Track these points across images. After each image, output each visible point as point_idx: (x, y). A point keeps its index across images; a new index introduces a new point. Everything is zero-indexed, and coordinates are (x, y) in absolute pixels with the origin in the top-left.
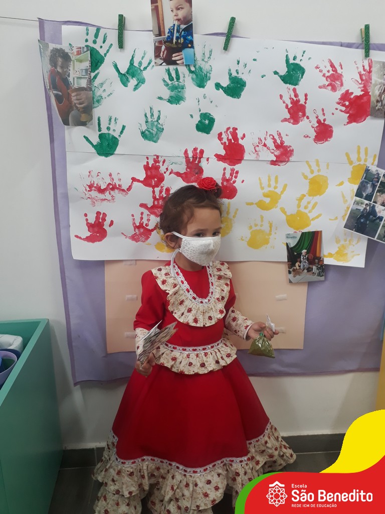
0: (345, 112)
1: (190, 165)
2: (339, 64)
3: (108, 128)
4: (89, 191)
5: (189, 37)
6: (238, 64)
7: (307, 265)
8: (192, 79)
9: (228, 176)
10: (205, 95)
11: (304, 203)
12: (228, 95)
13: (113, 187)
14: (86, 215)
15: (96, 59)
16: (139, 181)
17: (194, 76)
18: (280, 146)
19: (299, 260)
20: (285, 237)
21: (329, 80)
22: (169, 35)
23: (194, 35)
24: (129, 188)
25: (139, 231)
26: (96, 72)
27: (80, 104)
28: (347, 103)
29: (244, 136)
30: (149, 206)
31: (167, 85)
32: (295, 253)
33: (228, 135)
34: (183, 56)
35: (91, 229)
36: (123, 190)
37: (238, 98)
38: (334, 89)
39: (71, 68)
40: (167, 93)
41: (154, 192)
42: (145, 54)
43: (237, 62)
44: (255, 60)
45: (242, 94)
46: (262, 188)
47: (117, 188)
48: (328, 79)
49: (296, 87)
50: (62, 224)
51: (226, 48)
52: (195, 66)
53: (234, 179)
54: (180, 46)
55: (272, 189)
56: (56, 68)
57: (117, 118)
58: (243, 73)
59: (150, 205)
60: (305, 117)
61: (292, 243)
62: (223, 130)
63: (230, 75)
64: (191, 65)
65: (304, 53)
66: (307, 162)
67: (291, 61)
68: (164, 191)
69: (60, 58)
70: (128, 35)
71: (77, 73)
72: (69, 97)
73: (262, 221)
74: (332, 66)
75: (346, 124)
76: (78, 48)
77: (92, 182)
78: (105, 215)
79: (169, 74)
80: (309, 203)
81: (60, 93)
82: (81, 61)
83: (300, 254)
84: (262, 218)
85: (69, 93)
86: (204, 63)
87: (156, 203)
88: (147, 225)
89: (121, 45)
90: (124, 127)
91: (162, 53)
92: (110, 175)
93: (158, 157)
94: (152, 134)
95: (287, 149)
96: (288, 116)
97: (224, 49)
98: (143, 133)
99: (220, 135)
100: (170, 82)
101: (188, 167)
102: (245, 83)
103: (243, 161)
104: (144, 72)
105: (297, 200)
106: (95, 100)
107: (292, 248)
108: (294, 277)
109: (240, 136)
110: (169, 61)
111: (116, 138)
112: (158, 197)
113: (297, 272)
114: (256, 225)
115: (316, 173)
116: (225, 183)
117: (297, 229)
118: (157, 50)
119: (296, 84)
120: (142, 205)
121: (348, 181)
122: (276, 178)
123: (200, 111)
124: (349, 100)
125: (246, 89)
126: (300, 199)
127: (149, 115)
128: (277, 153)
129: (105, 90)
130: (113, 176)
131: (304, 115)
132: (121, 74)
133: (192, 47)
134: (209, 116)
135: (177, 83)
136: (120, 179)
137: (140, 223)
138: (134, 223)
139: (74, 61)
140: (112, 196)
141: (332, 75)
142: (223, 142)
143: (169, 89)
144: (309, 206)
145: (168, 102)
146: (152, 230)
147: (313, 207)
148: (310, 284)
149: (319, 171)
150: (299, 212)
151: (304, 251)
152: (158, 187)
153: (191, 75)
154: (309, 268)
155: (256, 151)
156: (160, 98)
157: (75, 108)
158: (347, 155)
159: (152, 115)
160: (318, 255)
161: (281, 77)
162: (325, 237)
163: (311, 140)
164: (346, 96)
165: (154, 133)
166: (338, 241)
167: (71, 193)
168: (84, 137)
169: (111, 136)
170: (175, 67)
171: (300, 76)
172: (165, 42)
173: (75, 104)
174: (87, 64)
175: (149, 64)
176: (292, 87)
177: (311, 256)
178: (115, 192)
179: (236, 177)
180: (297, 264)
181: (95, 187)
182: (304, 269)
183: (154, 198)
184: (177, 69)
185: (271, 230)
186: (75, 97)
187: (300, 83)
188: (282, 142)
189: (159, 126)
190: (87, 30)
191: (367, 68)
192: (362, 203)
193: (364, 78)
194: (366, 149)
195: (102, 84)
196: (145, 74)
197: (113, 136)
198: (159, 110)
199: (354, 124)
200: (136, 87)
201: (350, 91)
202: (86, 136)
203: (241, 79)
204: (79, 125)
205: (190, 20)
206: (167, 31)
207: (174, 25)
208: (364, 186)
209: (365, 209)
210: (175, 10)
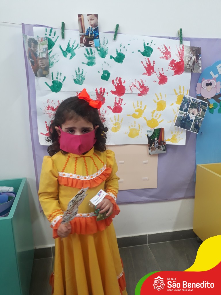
0: (173, 69)
1: (98, 96)
2: (169, 47)
3: (57, 78)
4: (47, 110)
5: (97, 34)
7: (157, 145)
8: (99, 54)
9: (117, 102)
10: (105, 61)
11: (155, 114)
12: (116, 61)
14: (46, 122)
15: (51, 44)
17: (100, 52)
18: (142, 86)
19: (154, 143)
20: (146, 131)
21: (165, 54)
22: (87, 32)
23: (99, 33)
26: (51, 50)
27: (43, 66)
28: (173, 65)
29: (125, 81)
31: (86, 57)
32: (152, 140)
33: (117, 81)
34: (94, 42)
37: (121, 63)
38: (167, 58)
39: (38, 48)
40: (86, 61)
42: (75, 41)
43: (120, 46)
44: (129, 45)
45: (123, 61)
46: (135, 107)
49: (149, 58)
50: (34, 127)
51: (115, 39)
52: (100, 48)
53: (120, 103)
54: (92, 38)
55: (139, 108)
56: (31, 48)
57: (61, 73)
58: (123, 51)
60: (154, 72)
61: (150, 135)
62: (114, 79)
63: (117, 52)
64: (98, 47)
65: (152, 41)
66: (156, 94)
67: (146, 45)
69: (33, 43)
70: (66, 32)
71: (41, 50)
72: (37, 62)
73: (135, 124)
74: (166, 48)
75: (173, 75)
76: (42, 38)
77: (49, 105)
79: (87, 51)
80: (157, 114)
81: (33, 60)
82: (43, 45)
83: (154, 140)
84: (135, 122)
85: (37, 61)
86: (104, 46)
89: (63, 37)
90: (65, 78)
91: (83, 41)
92: (58, 101)
94: (79, 81)
95: (146, 88)
96: (146, 72)
97: (114, 39)
98: (75, 81)
99: (113, 81)
100: (88, 55)
101: (98, 97)
102: (125, 55)
103: (124, 94)
105: (151, 113)
106: (50, 64)
107: (150, 137)
108: (152, 151)
109: (123, 82)
110: (87, 45)
111: (61, 83)
113: (153, 149)
114: (132, 126)
115: (160, 100)
116: (116, 105)
117: (152, 127)
118: (81, 40)
119: (149, 56)
121: (176, 103)
122: (141, 102)
123: (103, 69)
124: (174, 64)
125: (125, 59)
126: (153, 113)
127: (77, 71)
128: (141, 90)
129: (55, 59)
131: (153, 71)
132: (63, 51)
133: (98, 38)
134: (107, 72)
135: (91, 55)
139: (39, 44)
141: (166, 52)
142: (115, 85)
143: (87, 58)
144: (157, 116)
145: (87, 65)
147: (159, 117)
148: (159, 155)
149: (161, 98)
150: (152, 119)
151: (156, 138)
153: (98, 52)
154: (159, 147)
155: (131, 89)
156: (83, 63)
157: (40, 68)
158: (175, 90)
159: (79, 71)
160: (163, 140)
161: (142, 53)
162: (166, 131)
163: (157, 83)
164: (173, 62)
165: (80, 80)
166: (172, 133)
167: (38, 111)
168: (45, 82)
170: (90, 48)
171: (151, 53)
172: (85, 36)
173: (40, 66)
174: (46, 46)
175: (77, 46)
176: (147, 58)
177: (159, 140)
179: (121, 102)
180: (153, 145)
181: (51, 108)
182: (156, 148)
185: (139, 128)
186: (40, 62)
187: (151, 56)
188: (143, 85)
189: (83, 77)
190: (46, 29)
191: (182, 49)
192: (183, 113)
193: (181, 53)
194: (184, 87)
195: (54, 56)
196: (75, 51)
197: (59, 82)
198: (83, 69)
199: (177, 75)
200: (71, 58)
201: (174, 60)
202: (46, 82)
203: (122, 54)
204: (42, 76)
205: (97, 25)
206: (86, 30)
207: (90, 27)
208: (183, 105)
209: (184, 116)
210: (90, 20)
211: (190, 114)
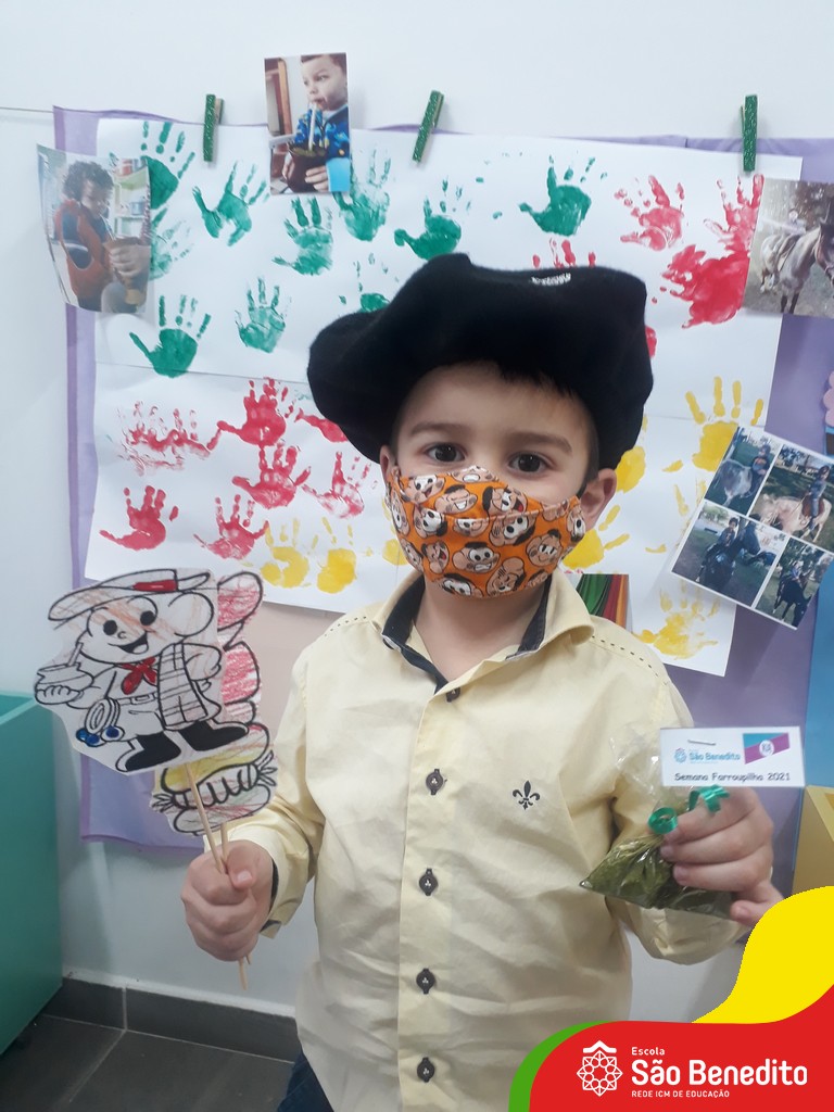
0: (685, 297)
2: (676, 187)
3: (179, 320)
4: (133, 443)
5: (341, 136)
6: (445, 189)
8: (348, 221)
10: (372, 255)
12: (421, 255)
13: (181, 439)
14: (127, 492)
15: (161, 183)
16: (232, 429)
17: (351, 216)
21: (647, 224)
22: (300, 131)
23: (352, 131)
24: (213, 443)
25: (230, 534)
26: (161, 208)
27: (127, 270)
30: (253, 484)
31: (294, 234)
34: (328, 174)
35: (136, 520)
36: (200, 447)
38: (657, 242)
39: (112, 201)
40: (293, 251)
41: (262, 455)
42: (253, 171)
43: (442, 185)
44: (479, 180)
47: (189, 442)
48: (645, 220)
49: (570, 239)
50: (82, 507)
51: (419, 154)
52: (352, 196)
54: (322, 154)
56: (79, 198)
57: (196, 299)
58: (454, 210)
59: (254, 481)
63: (428, 212)
64: (345, 193)
65: (590, 163)
67: (560, 181)
68: (284, 454)
69: (92, 180)
70: (223, 133)
71: (122, 210)
72: (103, 257)
74: (658, 190)
75: (686, 324)
76: (126, 162)
77: (141, 426)
78: (161, 494)
79: (300, 212)
81: (85, 249)
82: (131, 187)
85: (104, 249)
86: (372, 187)
87: (267, 478)
88: (246, 524)
89: (209, 156)
90: (207, 318)
91: (285, 169)
92: (176, 414)
93: (272, 382)
94: (262, 334)
97: (415, 158)
98: (243, 333)
100: (299, 228)
102: (459, 230)
104: (250, 207)
106: (156, 263)
110: (299, 185)
111: (193, 340)
112: (270, 466)
117: (574, 566)
118: (277, 162)
119: (570, 233)
120: (239, 481)
121: (694, 461)
123: (361, 289)
124: (695, 270)
125: (461, 243)
127: (255, 295)
129: (175, 244)
130: (181, 417)
132: (208, 211)
133: (347, 155)
134: (379, 301)
135: (314, 229)
136: (195, 424)
137: (232, 518)
138: (220, 517)
140: (179, 457)
141: (657, 212)
143: (297, 242)
145: (295, 268)
146: (256, 536)
147: (612, 518)
152: (271, 444)
153: (344, 212)
156: (279, 261)
157: (115, 278)
158: (690, 398)
159: (262, 295)
161: (536, 216)
162: (636, 593)
164: (686, 260)
165: (265, 331)
166: (666, 605)
167: (100, 445)
168: (132, 335)
169: (183, 337)
170: (310, 196)
171: (580, 215)
172: (292, 147)
173: (116, 269)
174: (143, 193)
175: (261, 190)
176: (560, 239)
178: (184, 451)
181: (146, 437)
183: (264, 468)
184: (315, 200)
186: (118, 257)
187: (579, 230)
189: (277, 318)
190: (146, 126)
191: (748, 195)
192: (721, 517)
193: (738, 218)
194: (737, 387)
195: (171, 232)
196: (253, 212)
197: (187, 335)
198: (277, 284)
199: (706, 325)
200: (234, 238)
201: (696, 250)
202: (135, 333)
203: (451, 222)
204: (121, 312)
205: (343, 101)
206: (295, 124)
207: (311, 111)
208: (731, 475)
209: (728, 530)
210: (311, 82)
211: (759, 524)
